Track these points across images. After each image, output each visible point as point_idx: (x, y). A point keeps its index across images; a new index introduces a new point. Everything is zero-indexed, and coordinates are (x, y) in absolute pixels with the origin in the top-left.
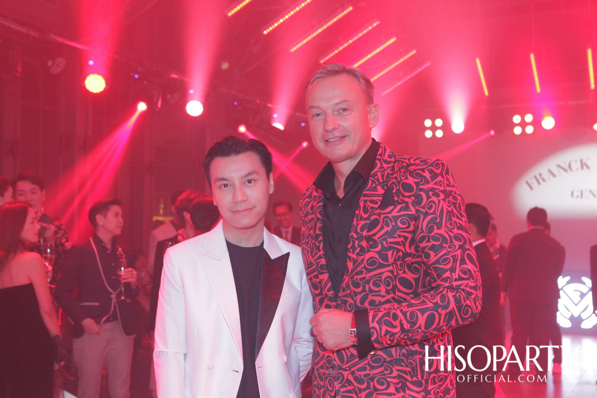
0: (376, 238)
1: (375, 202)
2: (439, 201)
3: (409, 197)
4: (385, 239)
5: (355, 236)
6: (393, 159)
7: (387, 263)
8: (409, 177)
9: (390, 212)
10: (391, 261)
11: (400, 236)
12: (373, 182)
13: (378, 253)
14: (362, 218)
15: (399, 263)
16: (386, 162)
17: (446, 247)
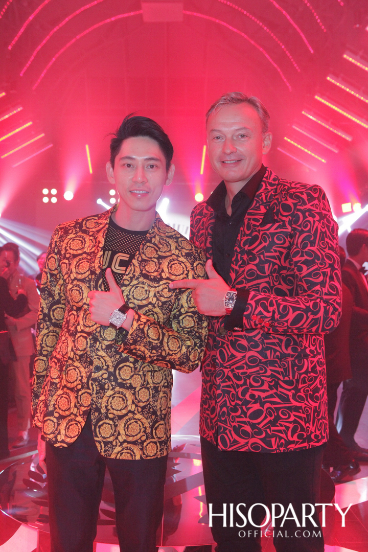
0: (255, 252)
1: (257, 220)
2: (314, 222)
3: (286, 216)
4: (263, 254)
5: (239, 250)
6: (277, 182)
7: (264, 275)
8: (288, 198)
9: (268, 230)
10: (267, 273)
11: (276, 251)
12: (257, 202)
13: (256, 265)
14: (245, 235)
15: (274, 275)
16: (271, 185)
17: (317, 263)
